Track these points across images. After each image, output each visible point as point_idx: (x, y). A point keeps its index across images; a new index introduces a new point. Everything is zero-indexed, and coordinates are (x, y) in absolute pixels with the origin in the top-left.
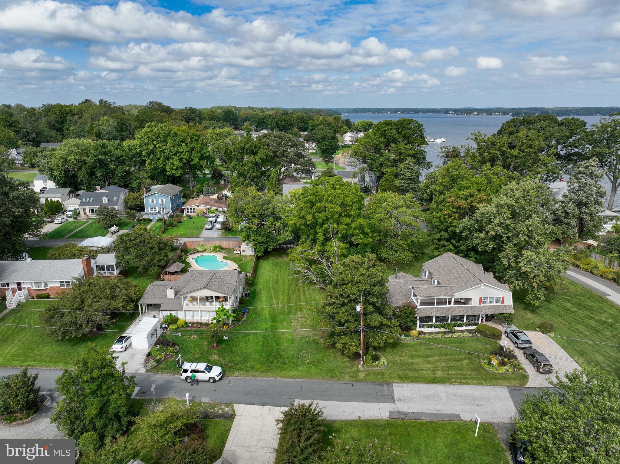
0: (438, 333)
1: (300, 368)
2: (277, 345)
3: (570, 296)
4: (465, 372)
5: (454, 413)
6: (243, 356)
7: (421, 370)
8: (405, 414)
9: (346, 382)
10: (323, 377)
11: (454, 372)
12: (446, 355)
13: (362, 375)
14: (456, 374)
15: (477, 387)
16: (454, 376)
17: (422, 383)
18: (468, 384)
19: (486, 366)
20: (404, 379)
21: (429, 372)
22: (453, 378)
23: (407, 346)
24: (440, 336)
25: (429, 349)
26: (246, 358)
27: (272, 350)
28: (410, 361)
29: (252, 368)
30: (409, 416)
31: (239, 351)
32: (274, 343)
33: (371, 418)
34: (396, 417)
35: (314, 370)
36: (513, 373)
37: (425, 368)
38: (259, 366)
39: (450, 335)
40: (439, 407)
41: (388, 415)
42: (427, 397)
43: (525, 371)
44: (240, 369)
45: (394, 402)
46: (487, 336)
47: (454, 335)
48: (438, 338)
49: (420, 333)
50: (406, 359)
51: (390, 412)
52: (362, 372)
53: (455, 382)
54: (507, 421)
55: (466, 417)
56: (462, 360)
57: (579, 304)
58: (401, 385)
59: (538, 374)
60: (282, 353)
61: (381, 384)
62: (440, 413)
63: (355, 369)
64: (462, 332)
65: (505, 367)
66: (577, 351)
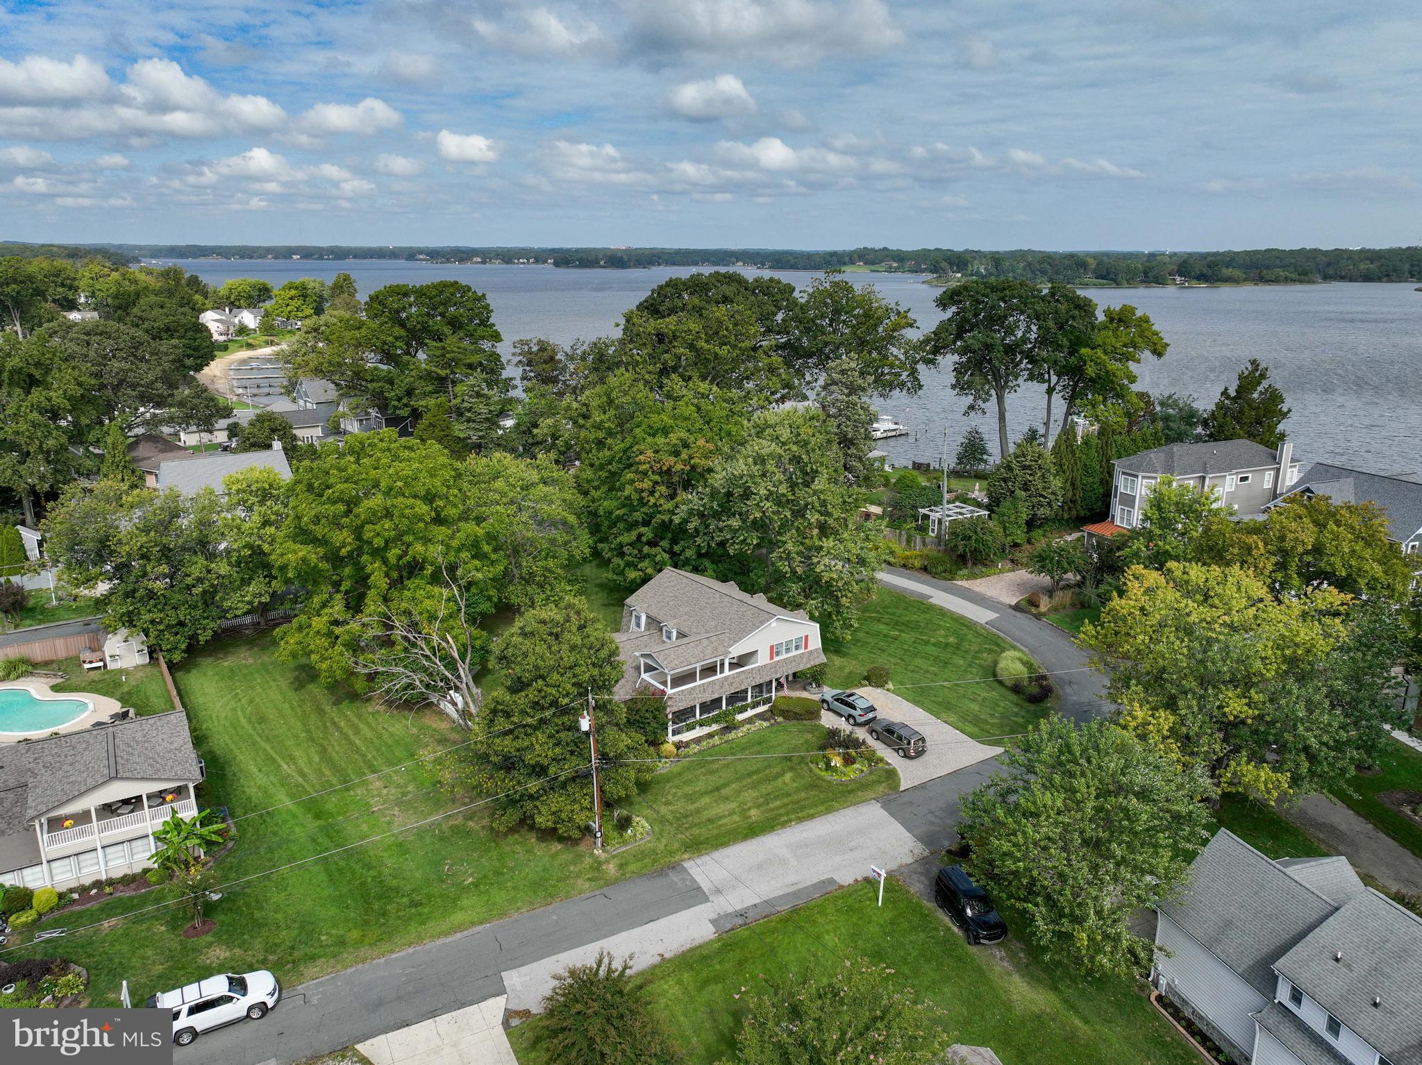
0: (710, 736)
1: (465, 902)
2: (369, 867)
3: (877, 612)
4: (796, 797)
5: (823, 878)
6: (297, 925)
7: (720, 818)
8: (741, 914)
9: (588, 895)
10: (531, 903)
11: (778, 803)
12: (749, 775)
13: (611, 869)
14: (784, 806)
15: (830, 817)
16: (782, 811)
17: (734, 843)
18: (811, 817)
19: (826, 775)
20: (697, 846)
21: (736, 818)
22: (781, 815)
23: (668, 779)
24: (716, 740)
25: (711, 772)
26: (308, 928)
27: (363, 884)
28: (690, 807)
29: (342, 943)
30: (750, 914)
31: (280, 916)
32: (357, 867)
33: (684, 949)
34: (728, 926)
35: (500, 897)
36: (871, 773)
37: (724, 811)
38: (355, 934)
39: (732, 735)
40: (792, 878)
41: (713, 930)
42: (760, 866)
43: (887, 763)
44: (313, 958)
45: (707, 900)
46: (797, 717)
47: (739, 733)
48: (714, 746)
49: (678, 746)
50: (679, 806)
51: (714, 922)
52: (607, 861)
53: (790, 821)
54: (910, 860)
55: (846, 878)
56: (781, 774)
57: (897, 623)
58: (699, 861)
59: (907, 761)
60: (394, 883)
61: (661, 872)
62: (800, 886)
63: (588, 861)
64: (750, 721)
65: (855, 766)
66: (939, 704)
